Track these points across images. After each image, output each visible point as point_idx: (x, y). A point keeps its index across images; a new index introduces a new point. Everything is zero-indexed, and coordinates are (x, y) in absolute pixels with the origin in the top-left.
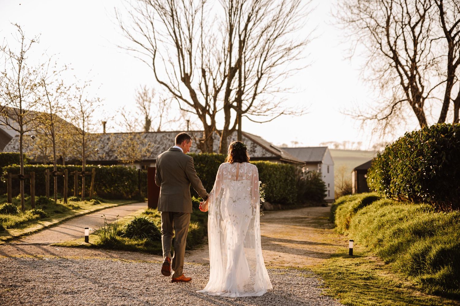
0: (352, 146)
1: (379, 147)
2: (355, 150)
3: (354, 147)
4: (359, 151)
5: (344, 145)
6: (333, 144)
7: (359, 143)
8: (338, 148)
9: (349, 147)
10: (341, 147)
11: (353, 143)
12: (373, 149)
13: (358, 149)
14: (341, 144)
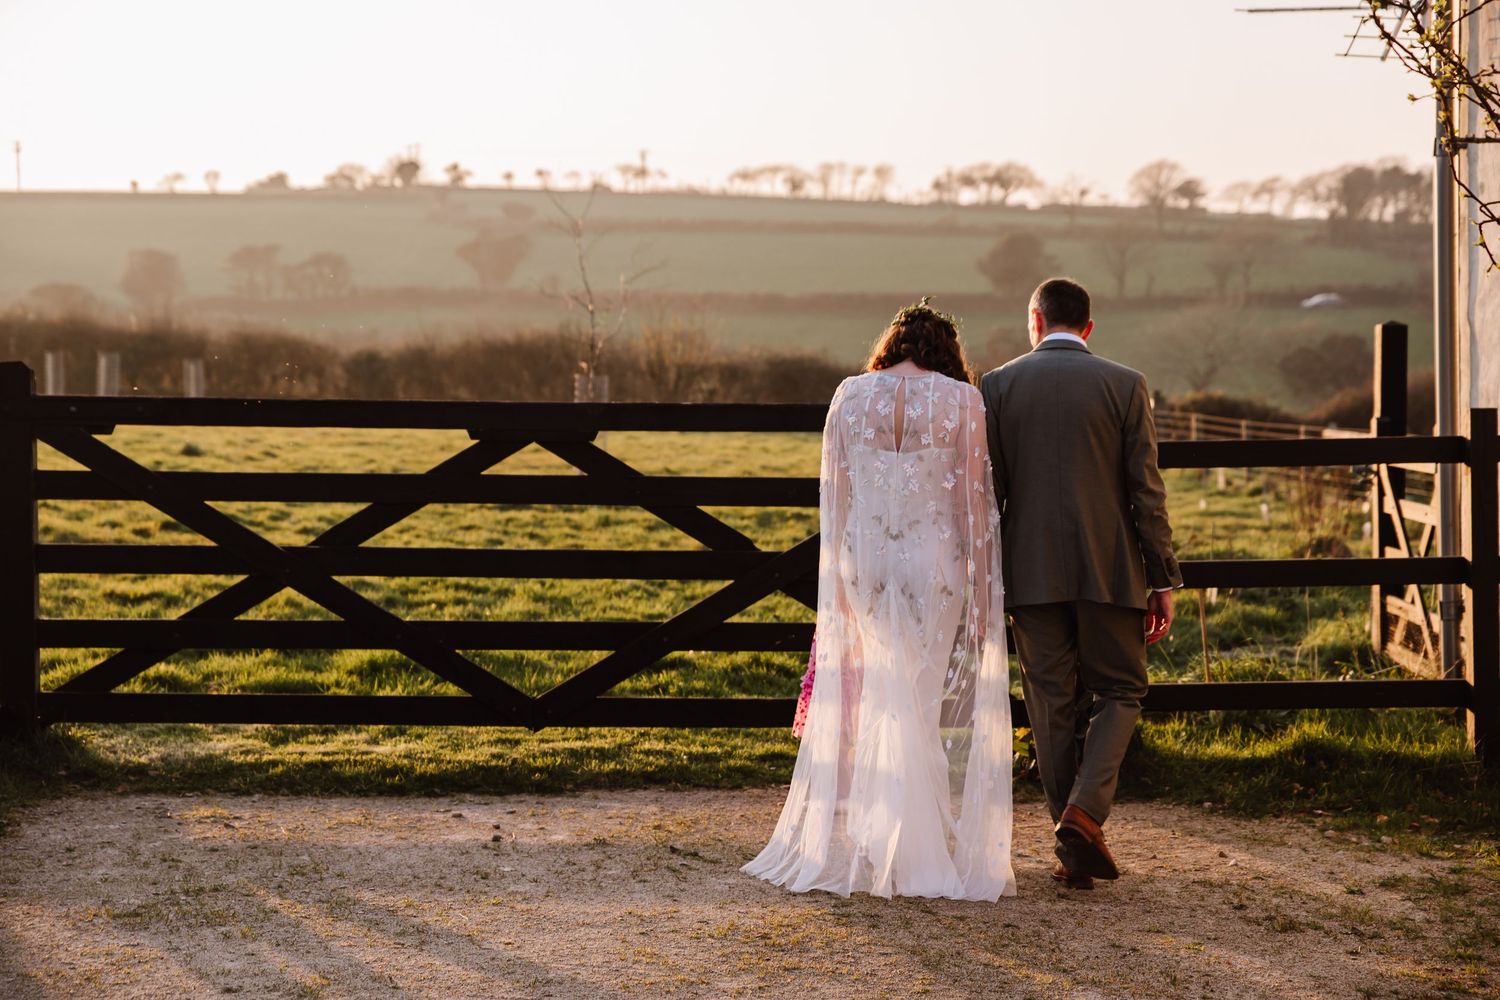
0: (854, 182)
1: (955, 185)
2: (865, 197)
3: (862, 189)
4: (882, 203)
5: (824, 180)
6: (780, 177)
7: (882, 172)
8: (802, 194)
9: (842, 188)
10: (813, 190)
11: (860, 171)
12: (934, 196)
13: (876, 196)
14: (811, 178)
